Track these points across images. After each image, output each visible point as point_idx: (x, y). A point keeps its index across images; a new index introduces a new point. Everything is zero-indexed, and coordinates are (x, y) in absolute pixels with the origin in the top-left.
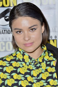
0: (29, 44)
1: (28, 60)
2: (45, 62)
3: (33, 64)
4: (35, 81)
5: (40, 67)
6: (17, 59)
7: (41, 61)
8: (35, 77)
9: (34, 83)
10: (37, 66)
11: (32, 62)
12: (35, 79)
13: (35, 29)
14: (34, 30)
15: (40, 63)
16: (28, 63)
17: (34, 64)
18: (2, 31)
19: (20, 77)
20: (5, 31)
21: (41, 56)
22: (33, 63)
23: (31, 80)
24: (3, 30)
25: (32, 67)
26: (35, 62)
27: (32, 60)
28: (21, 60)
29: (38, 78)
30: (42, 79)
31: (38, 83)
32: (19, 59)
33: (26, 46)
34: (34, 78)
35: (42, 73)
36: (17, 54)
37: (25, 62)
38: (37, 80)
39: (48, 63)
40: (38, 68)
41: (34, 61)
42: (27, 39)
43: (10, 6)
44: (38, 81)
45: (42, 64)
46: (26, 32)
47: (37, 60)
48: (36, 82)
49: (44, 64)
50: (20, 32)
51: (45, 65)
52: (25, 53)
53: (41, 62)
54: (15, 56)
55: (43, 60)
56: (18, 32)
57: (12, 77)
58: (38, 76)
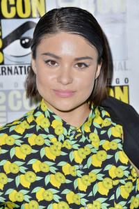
2: (96, 131)
3: (72, 137)
4: (79, 173)
5: (87, 142)
7: (88, 130)
8: (78, 164)
9: (77, 177)
10: (81, 141)
11: (71, 135)
12: (79, 169)
15: (87, 134)
16: (61, 138)
17: (74, 137)
18: (16, 68)
19: (47, 167)
20: (21, 67)
21: (87, 121)
23: (71, 171)
24: (17, 66)
25: (70, 144)
26: (77, 133)
27: (70, 130)
28: (47, 130)
29: (85, 167)
30: (92, 167)
31: (86, 177)
32: (43, 129)
34: (77, 167)
35: (92, 154)
36: (35, 118)
37: (54, 134)
38: (82, 170)
39: (103, 132)
40: (82, 145)
41: (74, 133)
43: (31, 16)
44: (86, 172)
45: (91, 136)
47: (81, 128)
48: (82, 175)
49: (94, 136)
50: (53, 63)
51: (97, 137)
53: (89, 133)
54: (34, 123)
55: (92, 128)
57: (30, 168)
58: (85, 162)
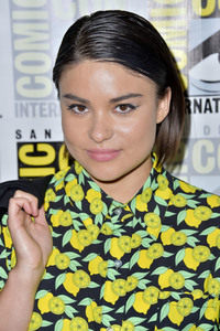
0: (103, 152)
1: (98, 207)
2: (157, 210)
3: (115, 219)
4: (112, 274)
5: (139, 227)
6: (67, 201)
7: (143, 208)
8: (114, 259)
9: (107, 279)
10: (129, 224)
11: (114, 215)
12: (114, 268)
13: (133, 108)
14: (128, 109)
15: (140, 215)
16: (99, 219)
17: (120, 219)
22: (117, 217)
23: (102, 268)
26: (124, 212)
27: (112, 207)
28: (79, 205)
29: (126, 266)
30: (136, 268)
31: (122, 282)
33: (93, 158)
34: (111, 263)
35: (141, 248)
37: (89, 213)
38: (119, 270)
39: (168, 214)
40: (129, 232)
41: (119, 212)
42: (99, 135)
44: (124, 274)
45: (148, 217)
46: (100, 113)
48: (117, 277)
49: (153, 219)
50: (82, 108)
51: (158, 220)
52: (91, 180)
53: (145, 213)
55: (152, 205)
56: (76, 109)
58: (127, 258)
